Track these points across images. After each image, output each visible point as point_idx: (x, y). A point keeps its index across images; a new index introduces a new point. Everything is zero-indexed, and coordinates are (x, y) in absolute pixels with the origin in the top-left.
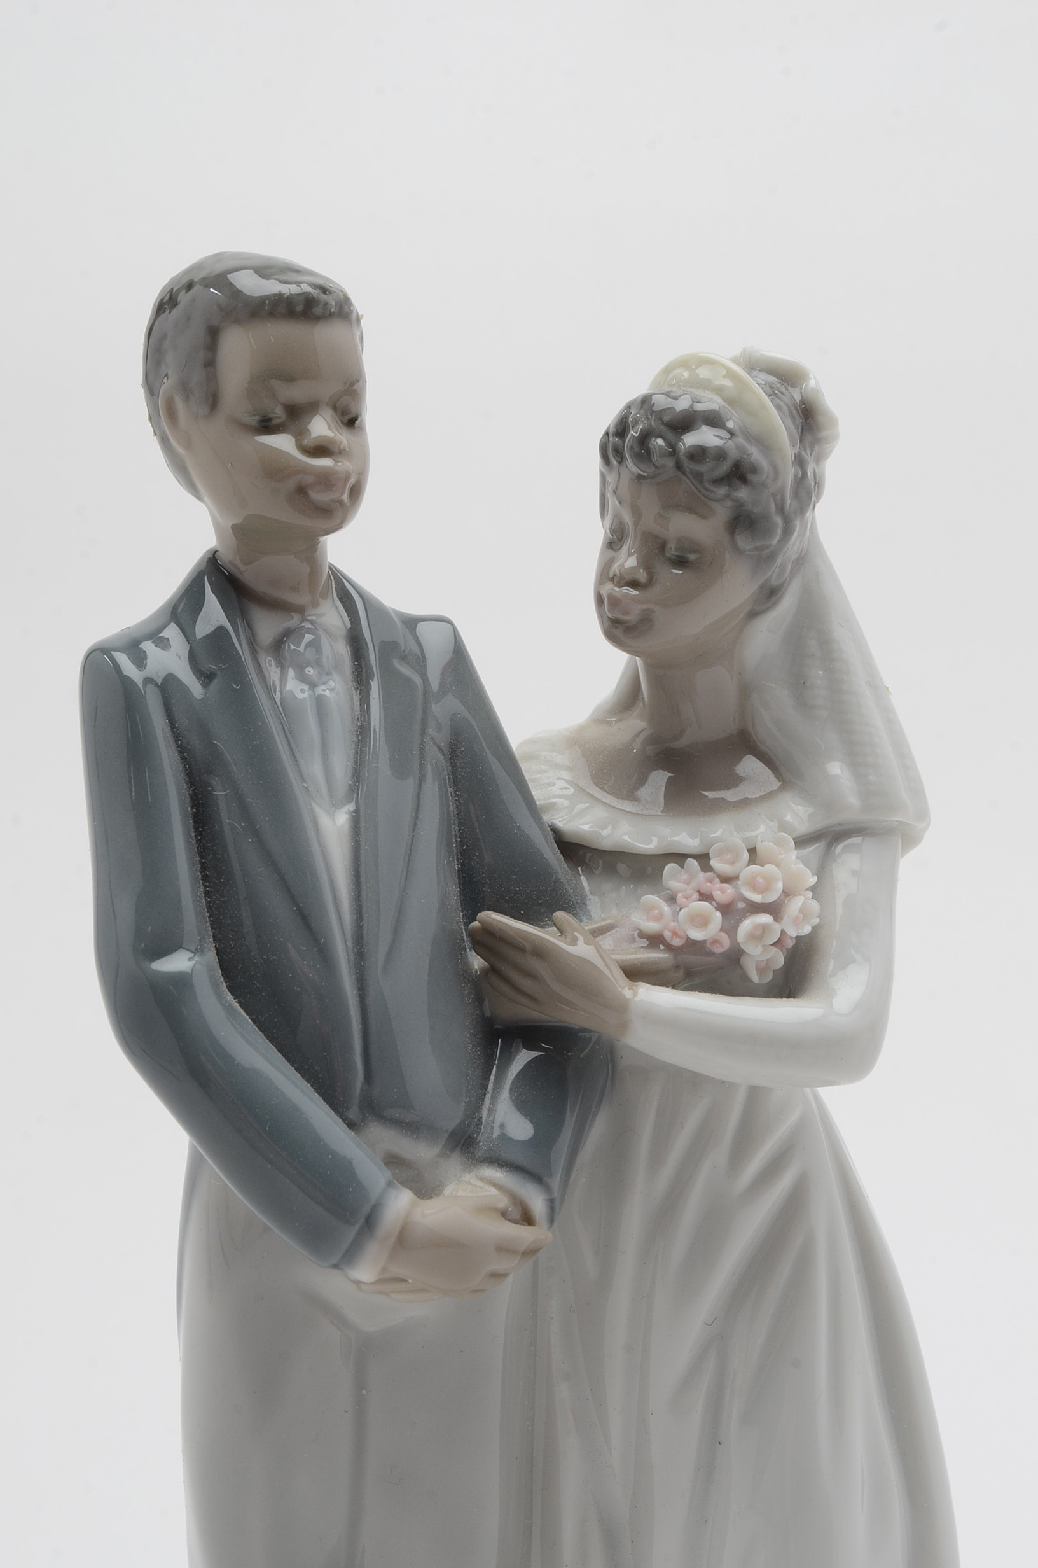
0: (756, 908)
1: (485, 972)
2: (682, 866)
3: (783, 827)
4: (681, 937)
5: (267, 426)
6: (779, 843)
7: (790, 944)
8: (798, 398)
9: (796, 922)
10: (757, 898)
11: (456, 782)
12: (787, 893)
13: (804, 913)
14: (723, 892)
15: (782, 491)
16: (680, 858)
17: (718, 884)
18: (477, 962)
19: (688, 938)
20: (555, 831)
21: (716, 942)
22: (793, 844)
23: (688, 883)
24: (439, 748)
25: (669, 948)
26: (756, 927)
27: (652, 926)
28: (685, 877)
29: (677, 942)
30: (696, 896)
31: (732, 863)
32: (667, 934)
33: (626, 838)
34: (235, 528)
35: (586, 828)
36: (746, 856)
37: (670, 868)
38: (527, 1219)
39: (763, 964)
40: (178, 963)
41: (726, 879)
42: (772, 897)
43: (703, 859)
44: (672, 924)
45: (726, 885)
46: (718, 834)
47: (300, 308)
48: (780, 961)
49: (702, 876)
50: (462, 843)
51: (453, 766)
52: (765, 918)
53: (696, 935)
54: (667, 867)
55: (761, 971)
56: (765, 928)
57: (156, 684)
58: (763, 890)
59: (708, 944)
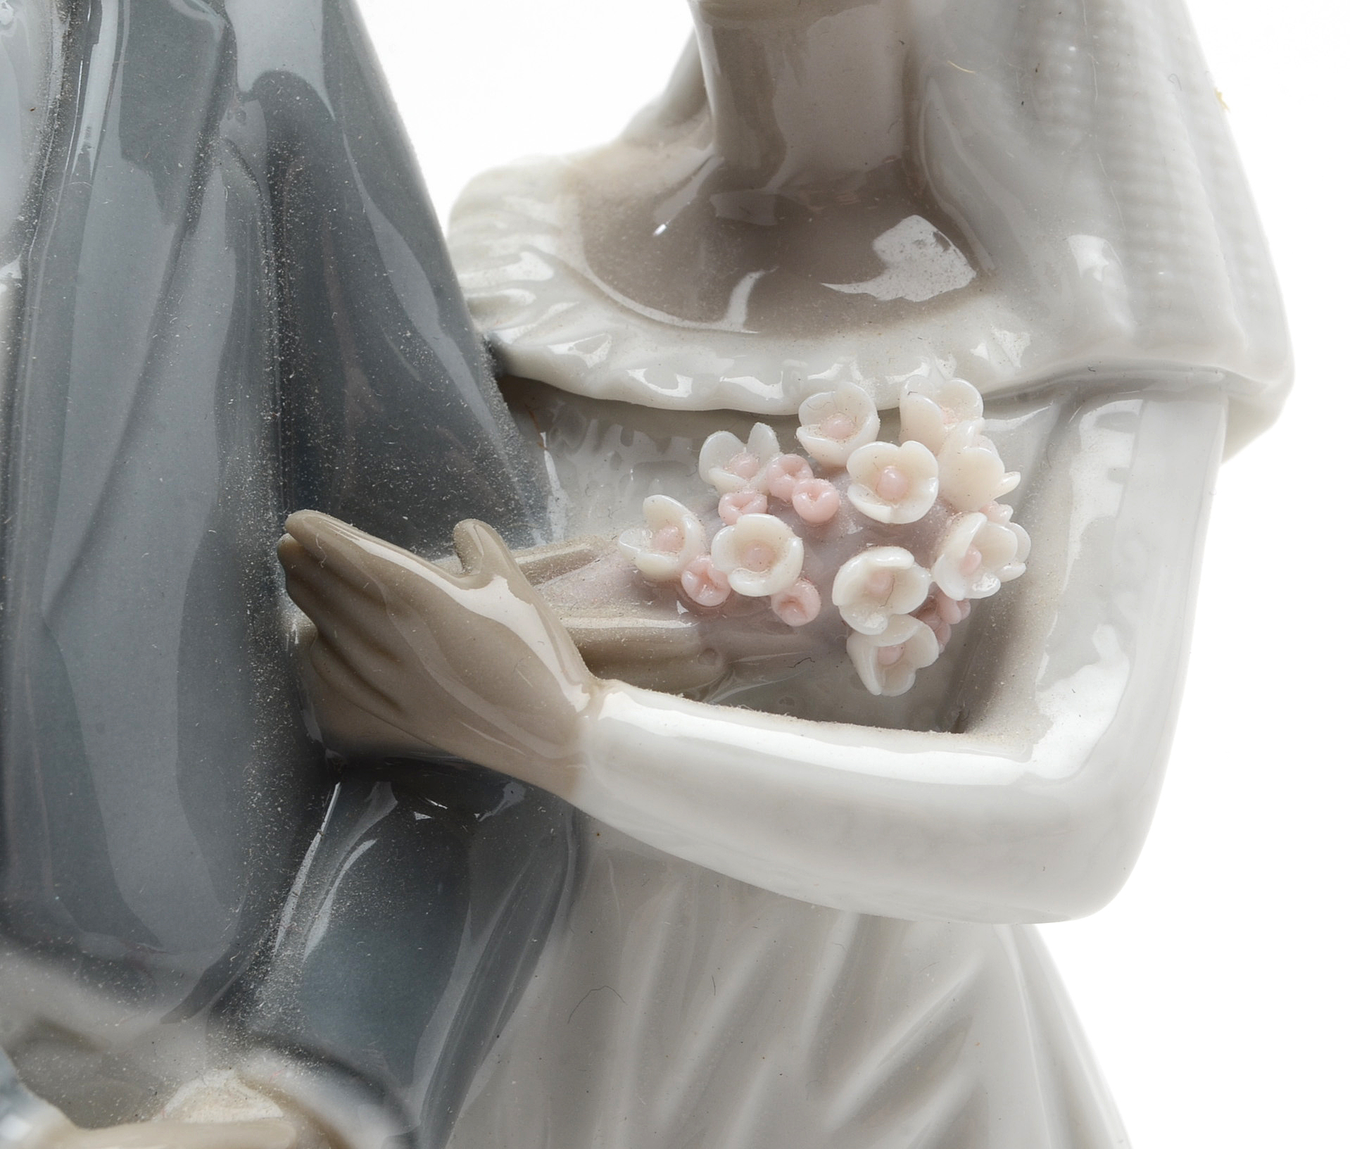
0: (881, 534)
1: (307, 639)
2: (744, 438)
3: (967, 368)
4: (716, 588)
6: (949, 400)
7: (957, 616)
9: (966, 569)
10: (881, 512)
11: (279, 239)
12: (950, 506)
13: (986, 551)
14: (814, 496)
16: (740, 420)
17: (806, 479)
19: (733, 593)
20: (496, 353)
21: (790, 601)
22: (979, 403)
23: (750, 475)
24: (245, 164)
25: (695, 610)
26: (877, 574)
27: (658, 561)
28: (745, 461)
29: (707, 598)
30: (760, 501)
31: (844, 436)
32: (689, 580)
33: (639, 375)
35: (561, 349)
36: (873, 422)
37: (718, 441)
39: (894, 656)
41: (830, 471)
42: (912, 513)
43: (785, 423)
44: (703, 559)
45: (824, 483)
46: (827, 374)
48: (931, 650)
49: (778, 460)
50: (285, 367)
51: (276, 202)
52: (896, 558)
53: (749, 584)
54: (710, 439)
55: (889, 669)
56: (895, 579)
58: (898, 496)
59: (775, 606)
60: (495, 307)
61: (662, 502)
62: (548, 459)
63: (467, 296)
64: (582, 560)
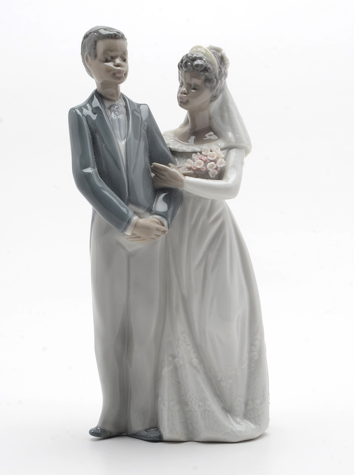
0: (211, 161)
1: (154, 177)
2: (196, 154)
3: (218, 146)
4: (195, 168)
5: (107, 61)
6: (217, 149)
7: (219, 169)
8: (220, 55)
9: (220, 164)
10: (211, 159)
11: (148, 137)
12: (218, 158)
13: (221, 162)
14: (204, 158)
15: (216, 74)
16: (196, 153)
17: (203, 157)
18: (153, 175)
19: (197, 168)
20: (170, 148)
21: (202, 168)
22: (220, 149)
23: (197, 157)
24: (144, 130)
25: (193, 170)
26: (211, 165)
27: (189, 166)
28: (197, 156)
29: (194, 169)
30: (199, 159)
31: (206, 153)
32: (192, 167)
33: (185, 149)
34: (101, 83)
35: (176, 147)
36: (209, 151)
37: (194, 154)
38: (163, 225)
39: (213, 173)
40: (89, 170)
41: (206, 156)
42: (214, 159)
43: (201, 153)
44: (194, 165)
45: (205, 157)
46: (204, 147)
47: (114, 36)
48: (217, 173)
49: (200, 155)
50: (149, 150)
51: (148, 134)
52: (213, 163)
53: (199, 167)
54: (193, 154)
55: (213, 175)
56: (213, 165)
57: (85, 116)
58: (213, 157)
59: (201, 169)
60: (169, 144)
61: (189, 160)
62: (176, 159)
63: (166, 143)
64: (181, 167)
